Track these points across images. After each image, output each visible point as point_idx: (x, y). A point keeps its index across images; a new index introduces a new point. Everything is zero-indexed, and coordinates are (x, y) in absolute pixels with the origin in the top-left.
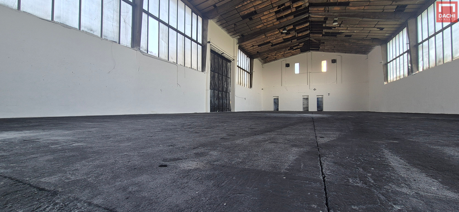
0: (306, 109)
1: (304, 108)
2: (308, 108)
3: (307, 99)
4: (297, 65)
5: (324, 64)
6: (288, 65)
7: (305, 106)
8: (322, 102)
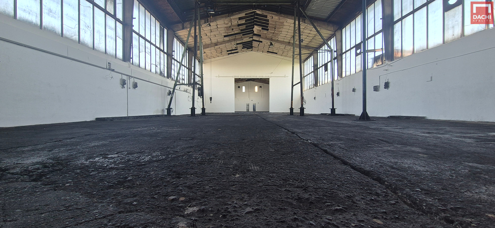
0: (248, 110)
1: (247, 110)
2: (249, 109)
3: (248, 105)
4: (244, 87)
5: (256, 88)
6: (239, 87)
7: (248, 109)
8: (255, 107)
